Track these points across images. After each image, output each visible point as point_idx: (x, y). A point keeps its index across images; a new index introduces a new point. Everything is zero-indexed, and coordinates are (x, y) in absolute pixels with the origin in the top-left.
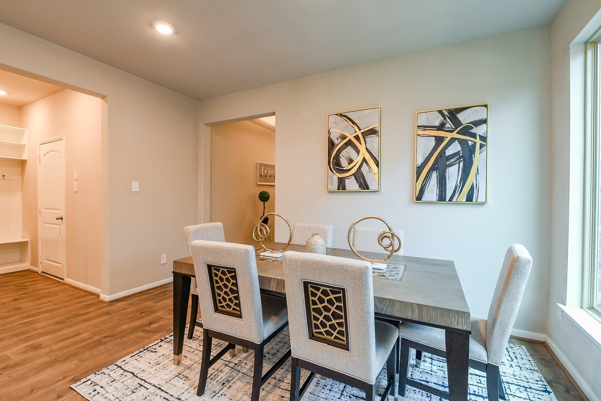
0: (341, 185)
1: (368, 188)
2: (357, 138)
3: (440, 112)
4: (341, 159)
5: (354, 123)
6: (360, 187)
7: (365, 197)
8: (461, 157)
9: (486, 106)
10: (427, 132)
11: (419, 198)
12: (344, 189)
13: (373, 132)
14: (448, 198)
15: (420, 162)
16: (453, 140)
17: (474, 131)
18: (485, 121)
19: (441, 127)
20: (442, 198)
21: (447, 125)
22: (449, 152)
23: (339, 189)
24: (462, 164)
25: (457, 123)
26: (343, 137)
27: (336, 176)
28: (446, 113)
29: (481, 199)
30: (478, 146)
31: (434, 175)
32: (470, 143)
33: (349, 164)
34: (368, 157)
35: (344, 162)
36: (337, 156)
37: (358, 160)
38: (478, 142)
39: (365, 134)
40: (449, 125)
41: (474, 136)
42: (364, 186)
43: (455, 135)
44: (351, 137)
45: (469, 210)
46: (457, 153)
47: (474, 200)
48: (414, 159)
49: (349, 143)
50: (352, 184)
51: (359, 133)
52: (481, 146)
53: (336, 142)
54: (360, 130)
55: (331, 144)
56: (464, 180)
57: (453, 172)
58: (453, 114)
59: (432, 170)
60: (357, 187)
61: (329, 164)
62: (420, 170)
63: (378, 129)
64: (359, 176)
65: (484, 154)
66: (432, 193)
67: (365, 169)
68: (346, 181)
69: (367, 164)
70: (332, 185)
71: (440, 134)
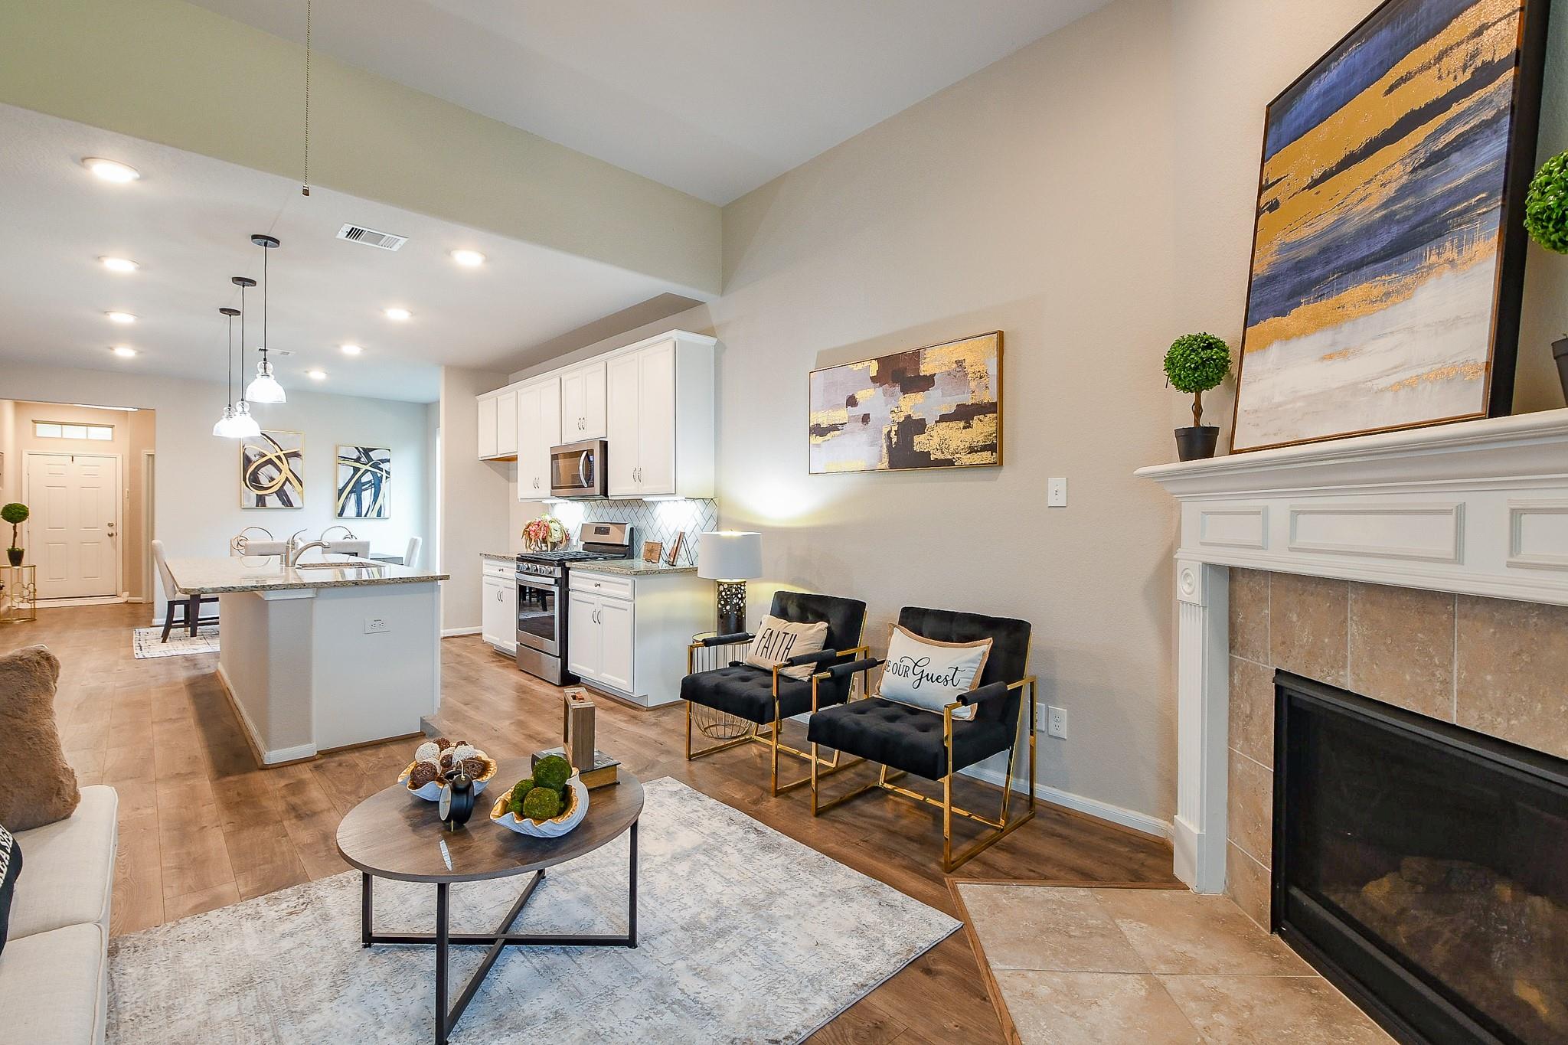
0: (261, 501)
1: (291, 505)
2: (279, 457)
3: (357, 448)
4: (259, 476)
5: (275, 443)
6: (283, 504)
7: (288, 513)
8: (373, 484)
9: (389, 449)
10: (346, 462)
11: (340, 515)
12: (264, 505)
13: (296, 455)
14: (363, 514)
15: (341, 486)
16: (367, 471)
17: (381, 466)
18: (389, 461)
19: (357, 460)
20: (359, 514)
21: (362, 459)
22: (364, 479)
23: (257, 505)
24: (373, 489)
25: (369, 459)
26: (263, 455)
27: (254, 493)
28: (361, 450)
29: (387, 515)
30: (384, 478)
31: (353, 497)
32: (379, 475)
33: (270, 482)
34: (291, 477)
35: (264, 481)
36: (255, 474)
37: (280, 479)
38: (385, 475)
39: (288, 455)
40: (364, 459)
41: (381, 470)
42: (287, 503)
43: (368, 467)
44: (272, 456)
45: (380, 523)
46: (370, 481)
47: (382, 516)
48: (337, 483)
49: (270, 462)
50: (273, 501)
51: (281, 454)
52: (387, 478)
53: (253, 459)
54: (282, 450)
55: (247, 461)
56: (375, 500)
57: (367, 496)
58: (367, 452)
59: (351, 492)
60: (279, 504)
61: (245, 480)
62: (341, 492)
63: (301, 453)
64: (281, 494)
65: (388, 483)
66: (351, 509)
67: (287, 487)
68: (267, 498)
69: (290, 482)
70: (249, 501)
71: (357, 465)
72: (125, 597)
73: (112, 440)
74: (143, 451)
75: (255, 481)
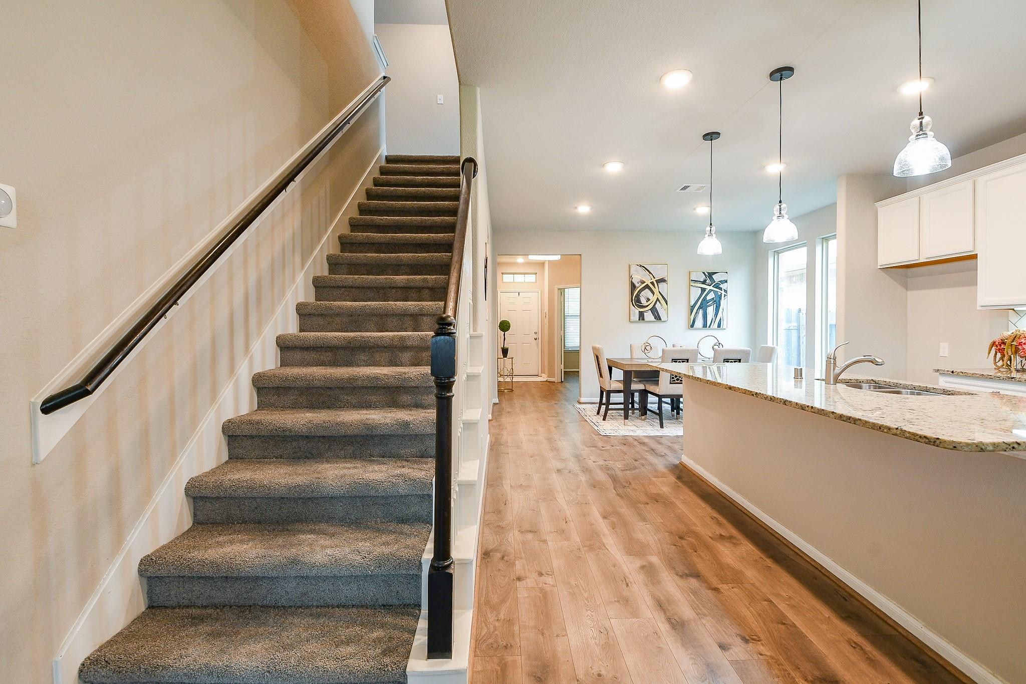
0: (641, 316)
1: (660, 319)
2: (653, 284)
3: (704, 273)
4: (641, 298)
5: (650, 273)
6: (655, 318)
7: (658, 325)
8: (715, 301)
9: (727, 273)
10: (696, 284)
11: (692, 326)
12: (643, 319)
13: (662, 280)
14: (708, 326)
15: (692, 303)
16: (710, 291)
17: (721, 286)
18: (726, 281)
19: (704, 282)
20: (705, 326)
21: (707, 282)
22: (709, 298)
23: (639, 320)
24: (715, 305)
25: (713, 281)
26: (643, 282)
27: (636, 311)
28: (707, 274)
29: (725, 326)
30: (723, 296)
31: (701, 311)
32: (719, 294)
33: (647, 302)
34: (660, 298)
35: (643, 301)
36: (638, 296)
37: (653, 299)
38: (723, 293)
39: (658, 281)
40: (708, 281)
41: (721, 289)
42: (658, 317)
43: (711, 288)
44: (648, 282)
45: (719, 333)
46: (713, 299)
47: (721, 326)
48: (689, 302)
49: (647, 287)
50: (649, 316)
51: (654, 280)
52: (725, 295)
53: (637, 285)
54: (654, 278)
55: (633, 287)
56: (716, 315)
57: (711, 310)
58: (710, 275)
59: (700, 308)
60: (652, 318)
61: (632, 301)
62: (693, 307)
63: (666, 279)
64: (654, 310)
65: (726, 299)
66: (699, 323)
67: (658, 306)
68: (645, 314)
69: (660, 302)
70: (634, 316)
71: (704, 286)
72: (544, 378)
73: (536, 282)
74: (556, 286)
75: (637, 302)
